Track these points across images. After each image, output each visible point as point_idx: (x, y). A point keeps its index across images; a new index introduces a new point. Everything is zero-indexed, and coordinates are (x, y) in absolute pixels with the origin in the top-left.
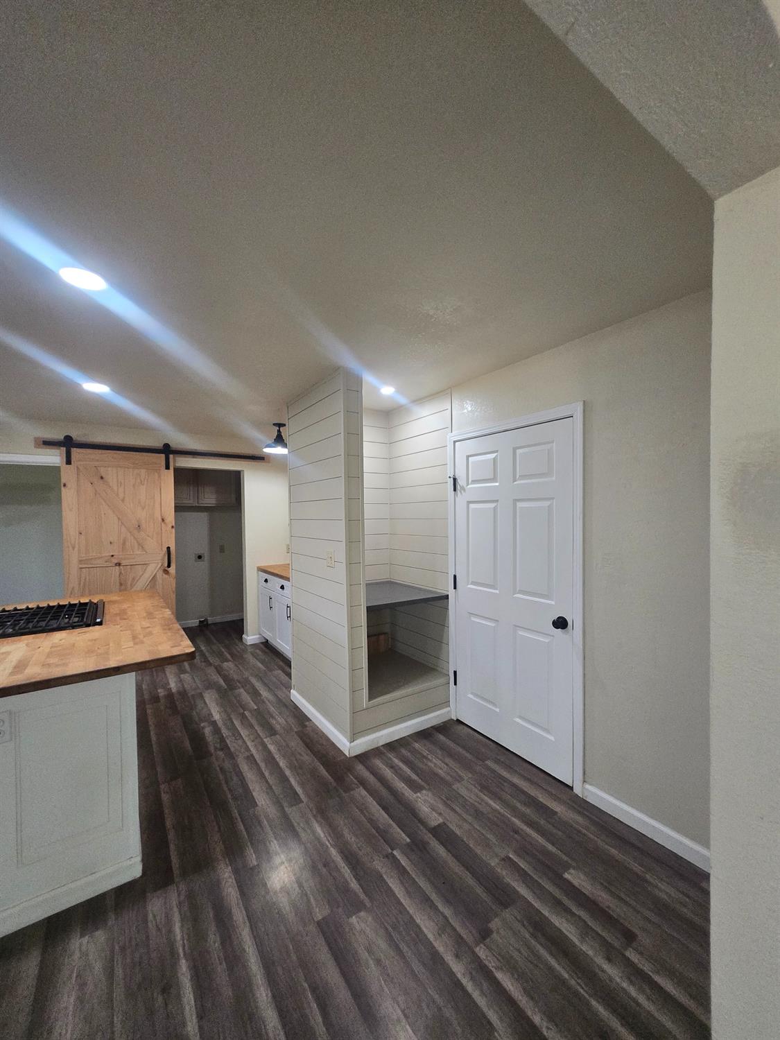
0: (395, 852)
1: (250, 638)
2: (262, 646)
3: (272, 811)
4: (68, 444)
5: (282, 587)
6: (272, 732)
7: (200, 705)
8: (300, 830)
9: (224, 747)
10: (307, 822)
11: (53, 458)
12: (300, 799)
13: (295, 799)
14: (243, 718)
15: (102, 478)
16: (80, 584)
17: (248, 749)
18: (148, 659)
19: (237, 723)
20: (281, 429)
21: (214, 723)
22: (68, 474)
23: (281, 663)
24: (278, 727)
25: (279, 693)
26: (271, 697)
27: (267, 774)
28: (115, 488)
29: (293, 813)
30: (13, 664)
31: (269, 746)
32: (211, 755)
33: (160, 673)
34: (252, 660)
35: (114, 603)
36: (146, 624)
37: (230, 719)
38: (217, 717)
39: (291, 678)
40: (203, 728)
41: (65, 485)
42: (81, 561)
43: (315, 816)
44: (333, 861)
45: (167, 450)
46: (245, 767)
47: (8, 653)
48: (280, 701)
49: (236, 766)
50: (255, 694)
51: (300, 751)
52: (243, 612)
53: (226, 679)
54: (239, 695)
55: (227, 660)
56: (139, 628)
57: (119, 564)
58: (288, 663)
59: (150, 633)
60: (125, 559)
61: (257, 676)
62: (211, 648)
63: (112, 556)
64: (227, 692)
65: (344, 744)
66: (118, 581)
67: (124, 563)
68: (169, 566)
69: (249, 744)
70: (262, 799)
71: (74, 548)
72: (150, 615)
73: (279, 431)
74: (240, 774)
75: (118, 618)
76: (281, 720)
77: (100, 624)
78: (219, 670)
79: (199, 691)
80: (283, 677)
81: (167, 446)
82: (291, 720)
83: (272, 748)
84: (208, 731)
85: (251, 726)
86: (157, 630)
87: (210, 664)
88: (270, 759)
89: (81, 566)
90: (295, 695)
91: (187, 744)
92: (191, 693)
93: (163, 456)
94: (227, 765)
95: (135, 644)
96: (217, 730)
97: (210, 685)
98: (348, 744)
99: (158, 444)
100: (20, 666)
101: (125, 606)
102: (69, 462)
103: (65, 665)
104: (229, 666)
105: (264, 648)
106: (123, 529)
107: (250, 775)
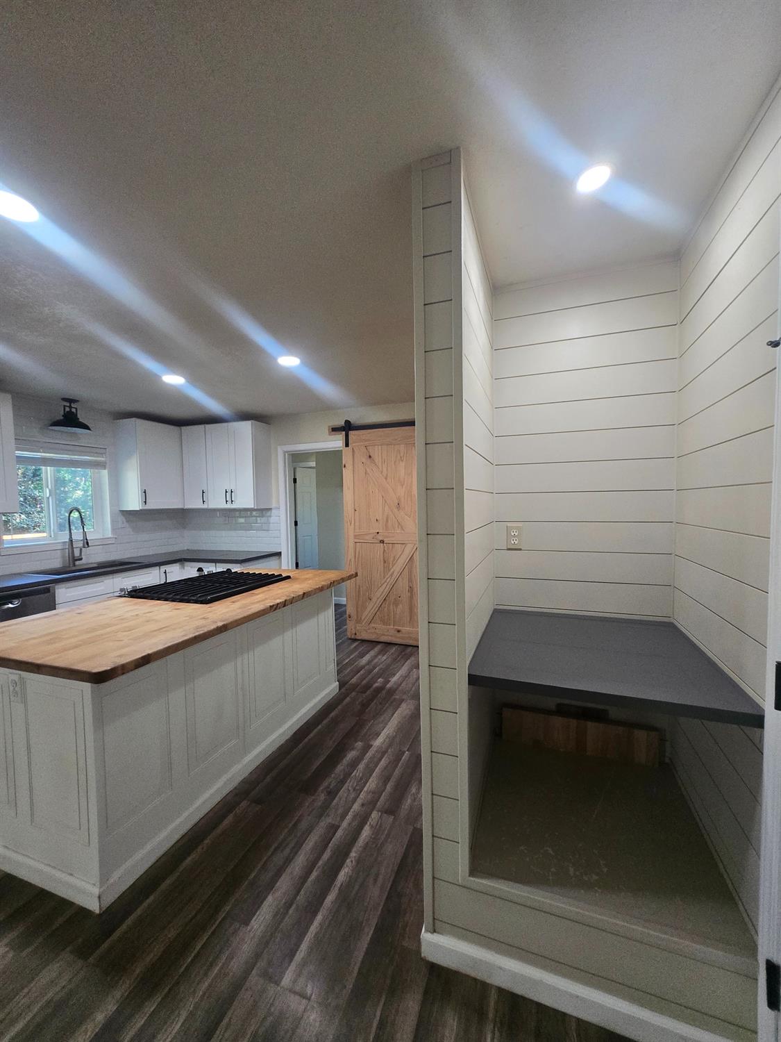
11: (337, 442)
15: (370, 457)
16: (355, 556)
41: (345, 466)
57: (382, 542)
60: (387, 537)
63: (378, 533)
66: (382, 559)
71: (351, 524)
102: (347, 445)
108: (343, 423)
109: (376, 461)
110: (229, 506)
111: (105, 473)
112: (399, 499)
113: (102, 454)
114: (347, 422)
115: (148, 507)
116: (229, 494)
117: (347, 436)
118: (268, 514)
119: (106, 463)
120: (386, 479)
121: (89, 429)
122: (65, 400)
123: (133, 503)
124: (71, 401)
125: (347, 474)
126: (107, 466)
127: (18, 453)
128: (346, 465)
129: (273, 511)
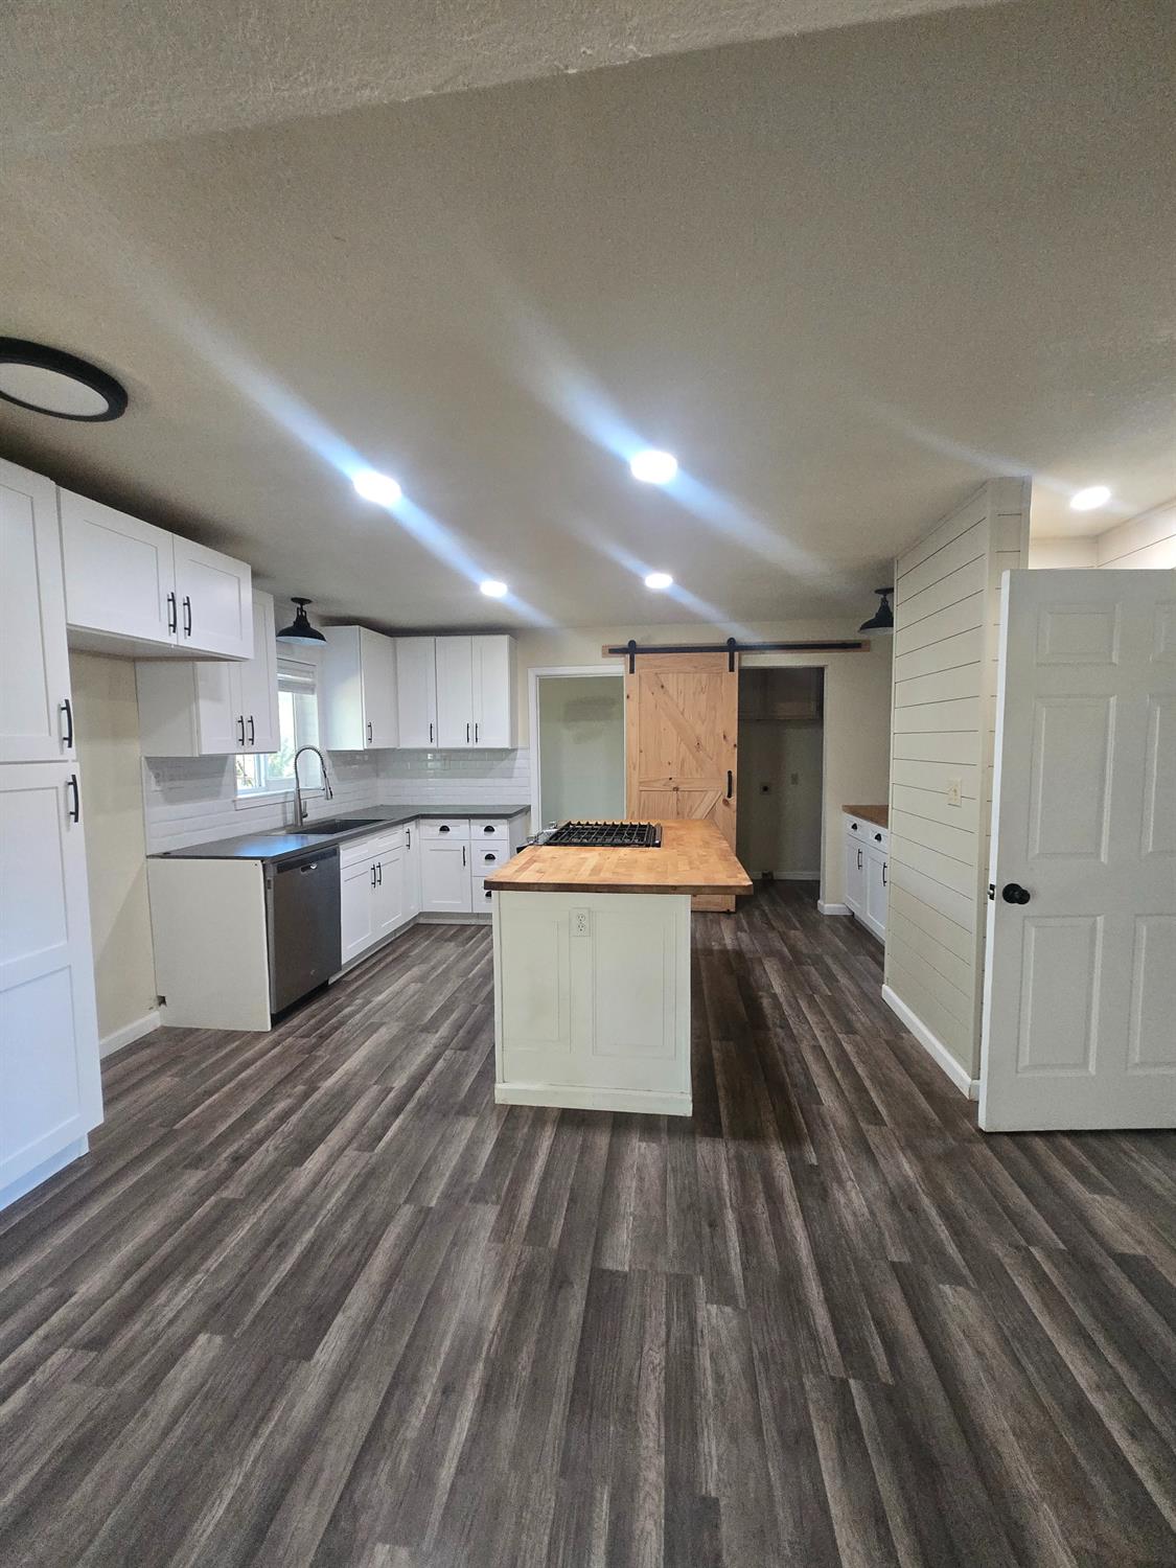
0: (1032, 1249)
1: (828, 906)
2: (845, 920)
3: (843, 1119)
4: (632, 650)
5: (878, 837)
6: (850, 1030)
7: (758, 971)
8: (878, 1156)
9: (785, 1026)
10: (890, 1149)
12: (882, 1119)
13: (875, 1117)
14: (811, 1001)
15: (662, 687)
17: (814, 1037)
18: (703, 884)
19: (803, 1004)
20: (888, 597)
21: (774, 996)
22: (630, 685)
23: (873, 949)
24: (858, 1026)
25: (865, 985)
26: (852, 988)
27: (838, 1075)
28: (675, 697)
29: (873, 1135)
30: (591, 867)
31: (845, 1045)
32: (769, 1029)
33: (714, 925)
34: (828, 934)
35: (670, 831)
36: (702, 852)
37: (796, 998)
38: (777, 990)
39: (883, 970)
40: (761, 997)
42: (640, 783)
43: (902, 1149)
44: (924, 1210)
45: (732, 647)
46: (809, 1058)
47: (585, 859)
48: (864, 994)
49: (798, 1051)
50: (830, 978)
51: (889, 1065)
52: (819, 870)
53: (792, 949)
54: (808, 973)
55: (796, 929)
56: (696, 856)
57: (676, 789)
58: (880, 948)
59: (707, 862)
60: (683, 783)
61: (835, 957)
62: (775, 910)
64: (793, 966)
65: (962, 1079)
67: (682, 788)
68: (729, 796)
69: (818, 1033)
70: (829, 1101)
71: (634, 769)
72: (706, 844)
73: (884, 601)
74: (802, 1061)
75: (675, 843)
76: (863, 1019)
77: (658, 845)
78: (784, 938)
79: (758, 955)
80: (873, 966)
81: (731, 641)
82: (880, 1024)
83: (848, 1048)
84: (766, 1002)
85: (822, 1014)
86: (714, 859)
87: (774, 929)
88: (843, 1058)
89: (641, 788)
90: (888, 992)
91: (742, 1010)
92: (748, 956)
93: (727, 654)
94: (788, 1046)
95: (691, 868)
96: (777, 1005)
97: (772, 953)
98: (969, 1080)
99: (723, 641)
100: (596, 870)
101: (681, 832)
102: (632, 671)
103: (631, 875)
104: (796, 935)
105: (850, 925)
106: (683, 747)
107: (816, 1069)
108: (625, 643)
109: (671, 692)
110: (471, 745)
111: (312, 700)
112: (698, 738)
113: (308, 672)
114: (632, 643)
115: (373, 746)
116: (472, 731)
117: (632, 660)
118: (512, 755)
119: (314, 685)
120: (682, 714)
121: (323, 639)
122: (294, 600)
123: (352, 739)
124: (302, 601)
125: (629, 708)
126: (316, 690)
127: (280, 676)
128: (631, 696)
129: (519, 752)
